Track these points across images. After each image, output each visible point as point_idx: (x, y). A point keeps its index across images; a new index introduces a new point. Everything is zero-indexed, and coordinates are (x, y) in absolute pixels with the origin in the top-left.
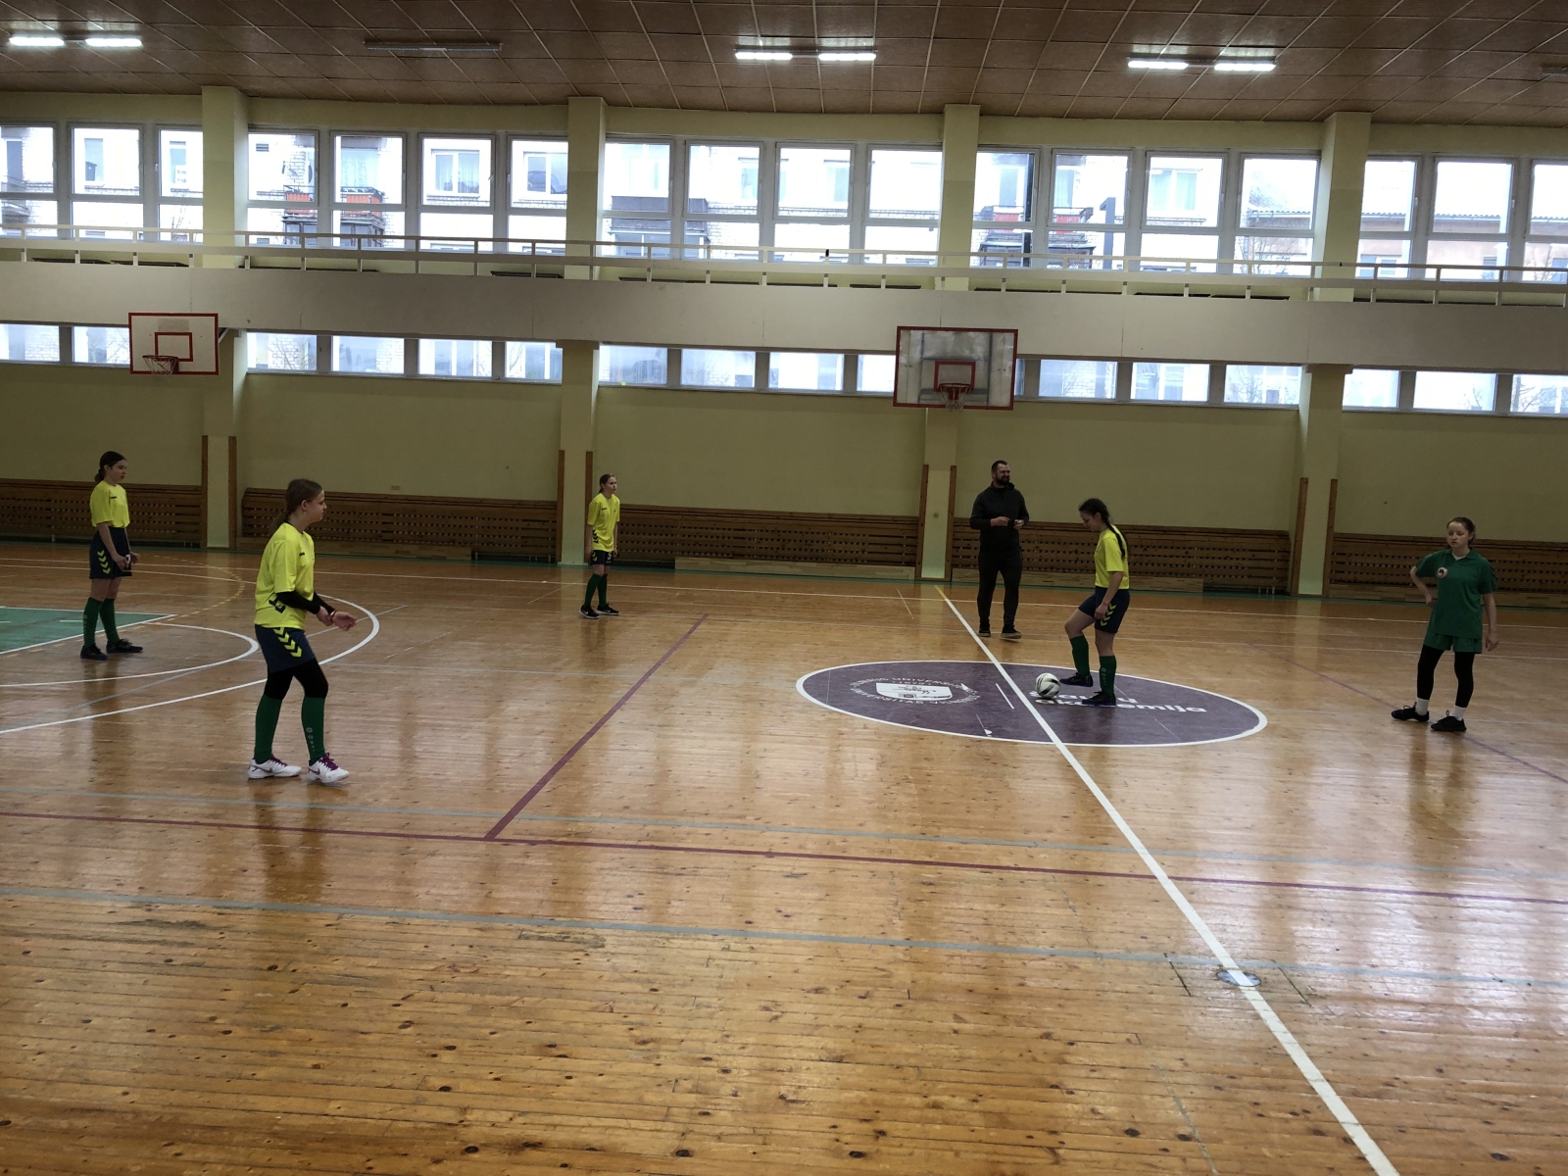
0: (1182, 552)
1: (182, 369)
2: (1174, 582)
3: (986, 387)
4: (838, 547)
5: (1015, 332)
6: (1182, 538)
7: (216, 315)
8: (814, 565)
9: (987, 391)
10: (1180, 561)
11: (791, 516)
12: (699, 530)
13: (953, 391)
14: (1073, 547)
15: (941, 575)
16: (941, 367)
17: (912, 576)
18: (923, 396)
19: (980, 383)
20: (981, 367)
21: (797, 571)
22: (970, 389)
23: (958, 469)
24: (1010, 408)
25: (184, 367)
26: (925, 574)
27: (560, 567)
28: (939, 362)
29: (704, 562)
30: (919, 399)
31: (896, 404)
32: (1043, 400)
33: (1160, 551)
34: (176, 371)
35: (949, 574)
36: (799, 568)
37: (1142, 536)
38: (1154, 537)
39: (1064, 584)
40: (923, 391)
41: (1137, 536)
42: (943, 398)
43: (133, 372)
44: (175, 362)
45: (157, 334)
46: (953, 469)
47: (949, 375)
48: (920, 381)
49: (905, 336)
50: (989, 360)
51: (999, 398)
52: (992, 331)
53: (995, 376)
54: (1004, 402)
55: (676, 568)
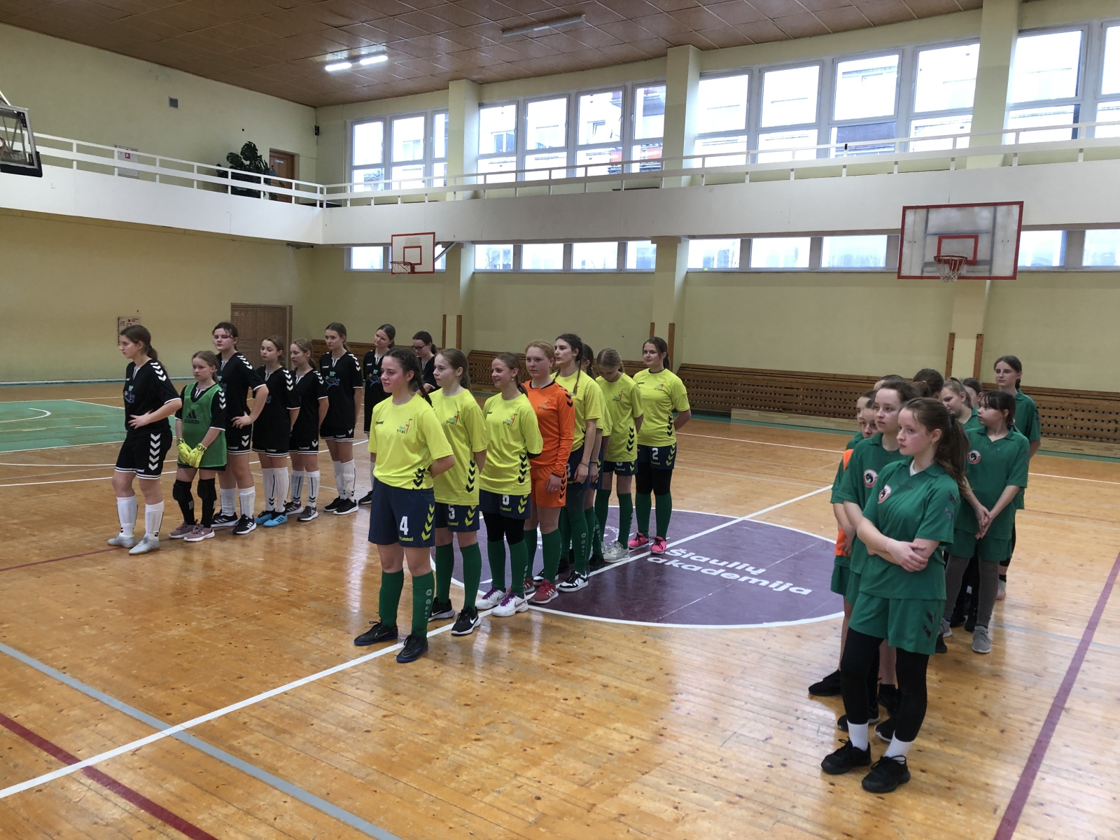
1: (416, 270)
3: (988, 259)
5: (1021, 204)
7: (434, 233)
9: (990, 262)
12: (756, 387)
13: (955, 263)
16: (944, 241)
18: (927, 269)
19: (983, 254)
20: (984, 243)
22: (973, 262)
23: (985, 337)
24: (1013, 277)
25: (418, 269)
28: (942, 237)
29: (754, 414)
30: (922, 272)
31: (900, 277)
32: (1086, 270)
34: (413, 271)
40: (926, 265)
42: (946, 270)
43: (393, 273)
44: (412, 266)
45: (405, 248)
46: (979, 337)
47: (950, 248)
48: (924, 256)
49: (910, 216)
50: (993, 232)
51: (1002, 267)
52: (995, 204)
53: (999, 247)
54: (1008, 272)
55: (732, 417)
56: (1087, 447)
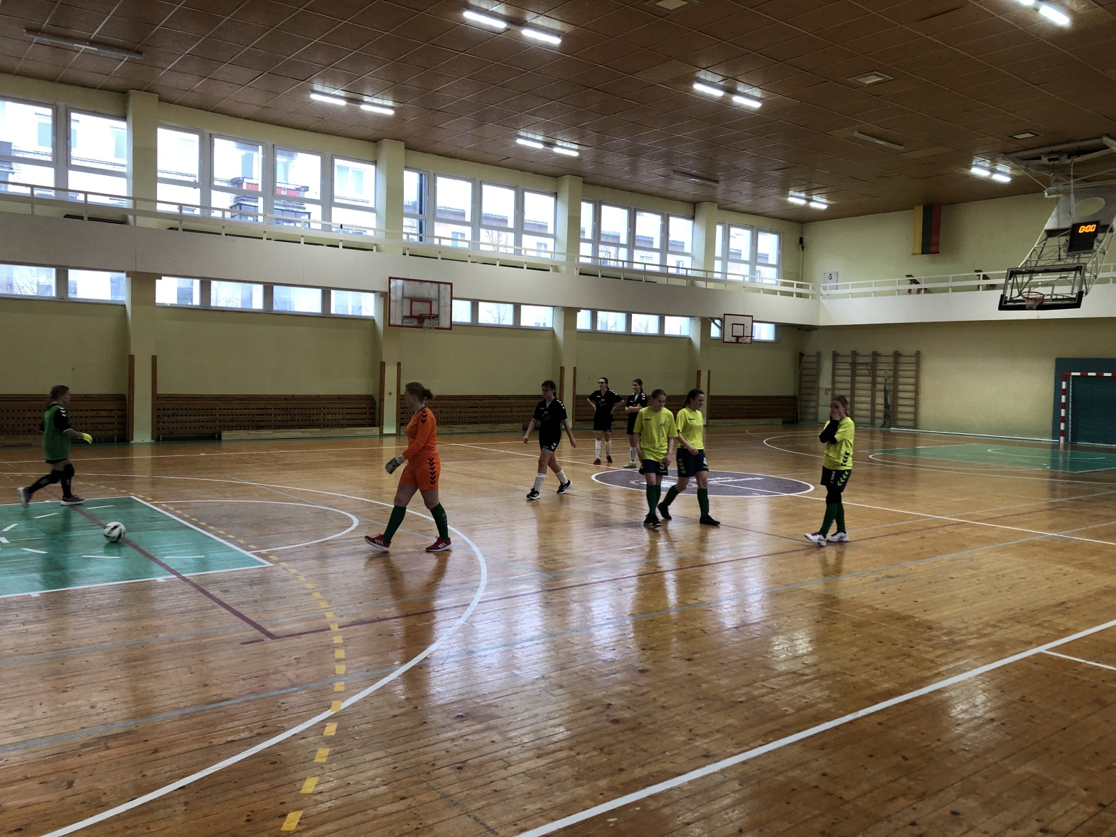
0: (509, 409)
2: (509, 426)
4: (328, 417)
5: (451, 284)
6: (508, 401)
8: (318, 430)
9: (436, 317)
10: (508, 414)
11: (293, 398)
12: (230, 411)
13: (421, 319)
14: (458, 410)
15: (394, 431)
16: (414, 303)
17: (378, 434)
18: (404, 321)
19: (434, 314)
20: (435, 305)
21: (308, 435)
22: (430, 316)
23: (401, 364)
24: (450, 328)
26: (385, 431)
27: (133, 444)
28: (413, 300)
29: (243, 434)
30: (402, 322)
33: (499, 409)
35: (398, 430)
36: (308, 433)
37: (491, 401)
38: (495, 401)
39: (458, 431)
40: (404, 317)
41: (487, 401)
42: (415, 323)
46: (399, 364)
47: (418, 308)
48: (403, 311)
49: (393, 283)
50: (438, 300)
51: (444, 323)
52: (439, 283)
53: (442, 309)
54: (447, 325)
55: (223, 439)
56: (456, 428)
